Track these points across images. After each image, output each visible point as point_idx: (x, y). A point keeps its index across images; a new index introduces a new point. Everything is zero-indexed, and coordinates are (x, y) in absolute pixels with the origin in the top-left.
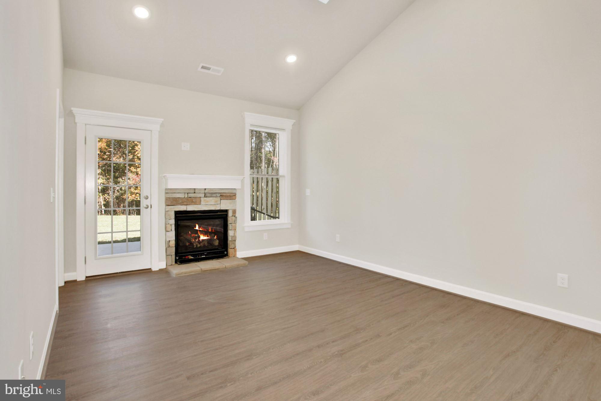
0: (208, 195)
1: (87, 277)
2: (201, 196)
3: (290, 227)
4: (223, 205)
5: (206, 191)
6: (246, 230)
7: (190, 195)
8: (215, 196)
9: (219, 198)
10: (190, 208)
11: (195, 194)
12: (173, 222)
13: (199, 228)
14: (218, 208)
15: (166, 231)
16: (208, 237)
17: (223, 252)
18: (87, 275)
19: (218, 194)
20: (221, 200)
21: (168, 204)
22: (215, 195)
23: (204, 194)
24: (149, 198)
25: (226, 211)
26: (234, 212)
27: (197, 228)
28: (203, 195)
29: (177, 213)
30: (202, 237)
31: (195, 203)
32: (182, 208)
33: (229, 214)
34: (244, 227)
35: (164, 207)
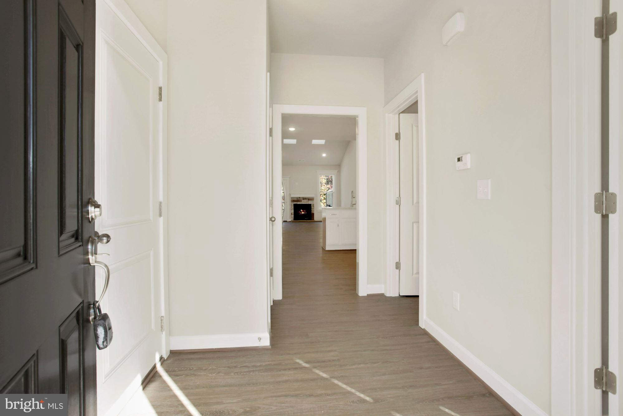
4: (310, 202)
6: (318, 211)
7: (298, 199)
10: (298, 203)
11: (300, 199)
12: (293, 207)
14: (307, 203)
15: (291, 210)
16: (305, 213)
17: (310, 218)
20: (308, 201)
21: (292, 202)
22: (307, 199)
23: (303, 199)
25: (311, 204)
26: (313, 205)
27: (301, 210)
29: (295, 205)
30: (303, 213)
31: (300, 202)
32: (296, 203)
33: (312, 206)
34: (317, 210)
35: (290, 203)
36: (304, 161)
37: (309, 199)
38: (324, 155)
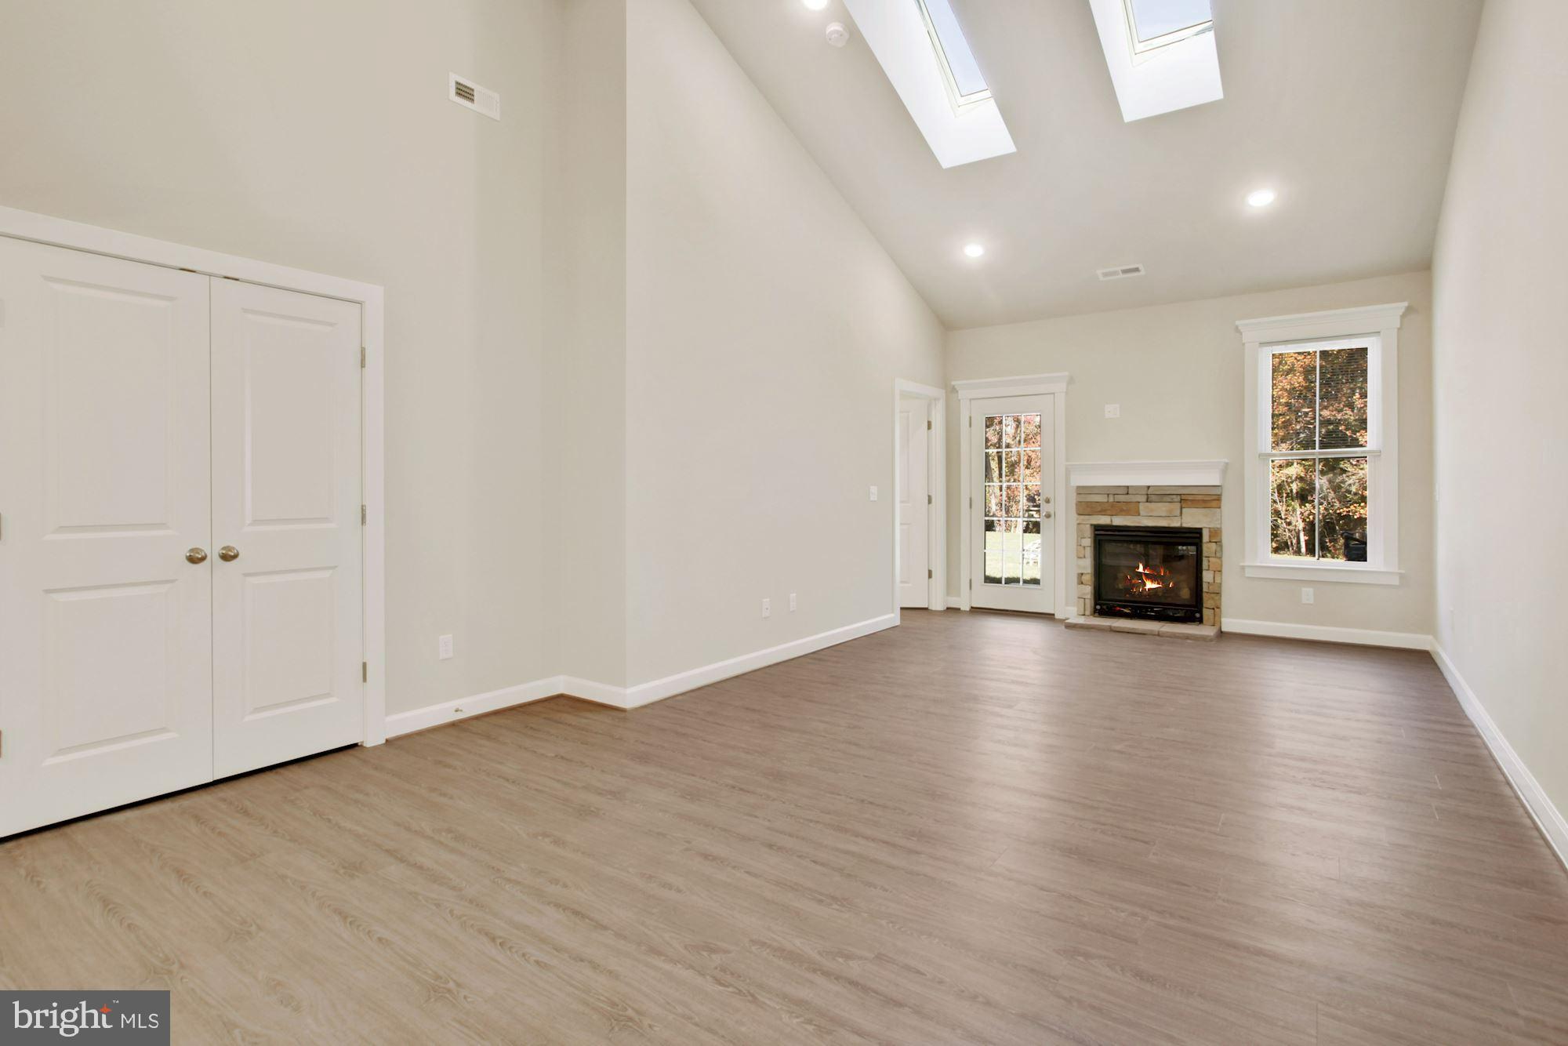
0: (1153, 498)
1: (972, 608)
2: (1139, 500)
3: (1398, 584)
4: (1191, 519)
5: (1150, 492)
6: (1249, 573)
7: (1120, 498)
8: (1170, 500)
9: (1178, 505)
10: (1119, 521)
11: (1127, 496)
12: (1088, 542)
13: (1144, 570)
14: (1176, 524)
15: (1078, 557)
16: (1158, 584)
17: (1194, 613)
18: (975, 605)
19: (1174, 496)
20: (1181, 508)
21: (1081, 513)
22: (1168, 499)
23: (1146, 496)
24: (1052, 501)
25: (1199, 531)
26: (1216, 533)
27: (1141, 569)
28: (1144, 498)
29: (1098, 529)
30: (1150, 585)
31: (1128, 512)
32: (1104, 520)
33: (1206, 538)
34: (1243, 568)
35: (1074, 517)
36: (1137, 270)
37: (1186, 498)
38: (1261, 199)
